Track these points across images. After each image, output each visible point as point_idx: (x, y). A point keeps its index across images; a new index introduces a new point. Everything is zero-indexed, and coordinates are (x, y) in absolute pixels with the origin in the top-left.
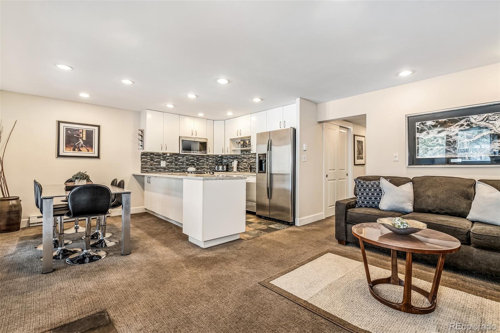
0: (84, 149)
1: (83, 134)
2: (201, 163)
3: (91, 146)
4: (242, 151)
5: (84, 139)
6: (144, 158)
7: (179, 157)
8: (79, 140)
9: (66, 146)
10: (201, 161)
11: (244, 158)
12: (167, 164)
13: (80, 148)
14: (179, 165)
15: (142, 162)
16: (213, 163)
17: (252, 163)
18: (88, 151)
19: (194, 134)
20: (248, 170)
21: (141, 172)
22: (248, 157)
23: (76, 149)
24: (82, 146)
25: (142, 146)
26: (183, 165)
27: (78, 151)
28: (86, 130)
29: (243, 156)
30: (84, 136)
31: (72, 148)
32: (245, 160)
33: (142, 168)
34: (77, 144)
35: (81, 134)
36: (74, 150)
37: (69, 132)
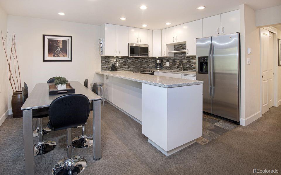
0: (61, 55)
1: (60, 43)
2: (143, 63)
3: (66, 53)
4: (175, 53)
5: (61, 47)
6: (103, 60)
7: (127, 59)
8: (58, 48)
9: (49, 53)
10: (143, 62)
11: (177, 59)
12: (120, 64)
13: (58, 54)
14: (128, 65)
15: (102, 63)
16: (152, 63)
17: (185, 63)
18: (64, 56)
19: (139, 41)
20: (182, 69)
21: (101, 71)
22: (181, 59)
23: (56, 56)
24: (60, 53)
25: (102, 51)
26: (131, 65)
27: (57, 57)
28: (62, 40)
29: (176, 58)
30: (61, 45)
31: (53, 55)
32: (178, 61)
33: (102, 68)
34: (56, 52)
35: (59, 44)
36: (54, 56)
37: (51, 42)
